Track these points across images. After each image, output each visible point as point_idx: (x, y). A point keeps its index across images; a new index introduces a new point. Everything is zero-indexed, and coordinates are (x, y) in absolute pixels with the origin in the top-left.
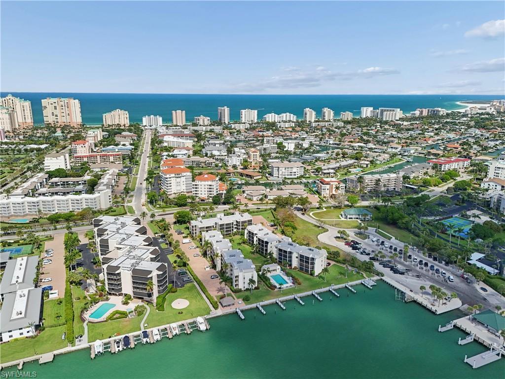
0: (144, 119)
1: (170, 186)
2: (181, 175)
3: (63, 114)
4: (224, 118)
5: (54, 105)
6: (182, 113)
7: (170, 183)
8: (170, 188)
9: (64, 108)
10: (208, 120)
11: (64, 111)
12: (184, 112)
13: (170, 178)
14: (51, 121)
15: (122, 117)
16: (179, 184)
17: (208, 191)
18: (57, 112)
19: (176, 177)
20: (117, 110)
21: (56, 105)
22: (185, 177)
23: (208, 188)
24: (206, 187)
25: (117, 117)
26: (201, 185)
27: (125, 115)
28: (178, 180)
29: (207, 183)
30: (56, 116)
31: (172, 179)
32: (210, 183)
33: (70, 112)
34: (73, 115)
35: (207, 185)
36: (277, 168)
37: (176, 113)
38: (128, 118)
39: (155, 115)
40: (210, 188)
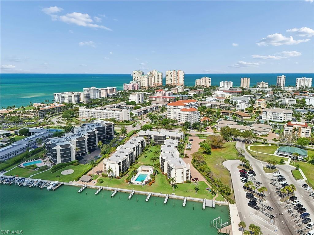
0: (221, 83)
1: (170, 114)
2: (177, 107)
3: (175, 79)
4: (280, 83)
5: (171, 74)
6: (247, 79)
7: (170, 112)
8: (170, 115)
9: (176, 76)
10: (267, 85)
11: (175, 77)
12: (249, 79)
13: (170, 108)
14: (169, 83)
15: (207, 81)
16: (175, 113)
17: (186, 119)
18: (172, 78)
19: (174, 108)
20: (205, 77)
21: (172, 74)
22: (180, 109)
23: (186, 116)
24: (185, 115)
25: (204, 81)
26: (182, 114)
27: (209, 80)
28: (175, 110)
29: (186, 113)
30: (172, 80)
31: (171, 109)
32: (188, 113)
33: (179, 78)
34: (180, 80)
35: (186, 114)
36: (266, 112)
37: (243, 79)
38: (210, 82)
39: (228, 81)
40: (188, 116)
